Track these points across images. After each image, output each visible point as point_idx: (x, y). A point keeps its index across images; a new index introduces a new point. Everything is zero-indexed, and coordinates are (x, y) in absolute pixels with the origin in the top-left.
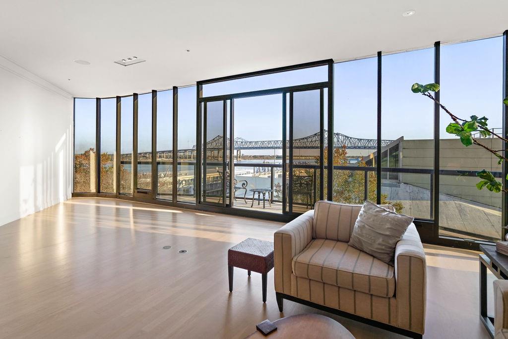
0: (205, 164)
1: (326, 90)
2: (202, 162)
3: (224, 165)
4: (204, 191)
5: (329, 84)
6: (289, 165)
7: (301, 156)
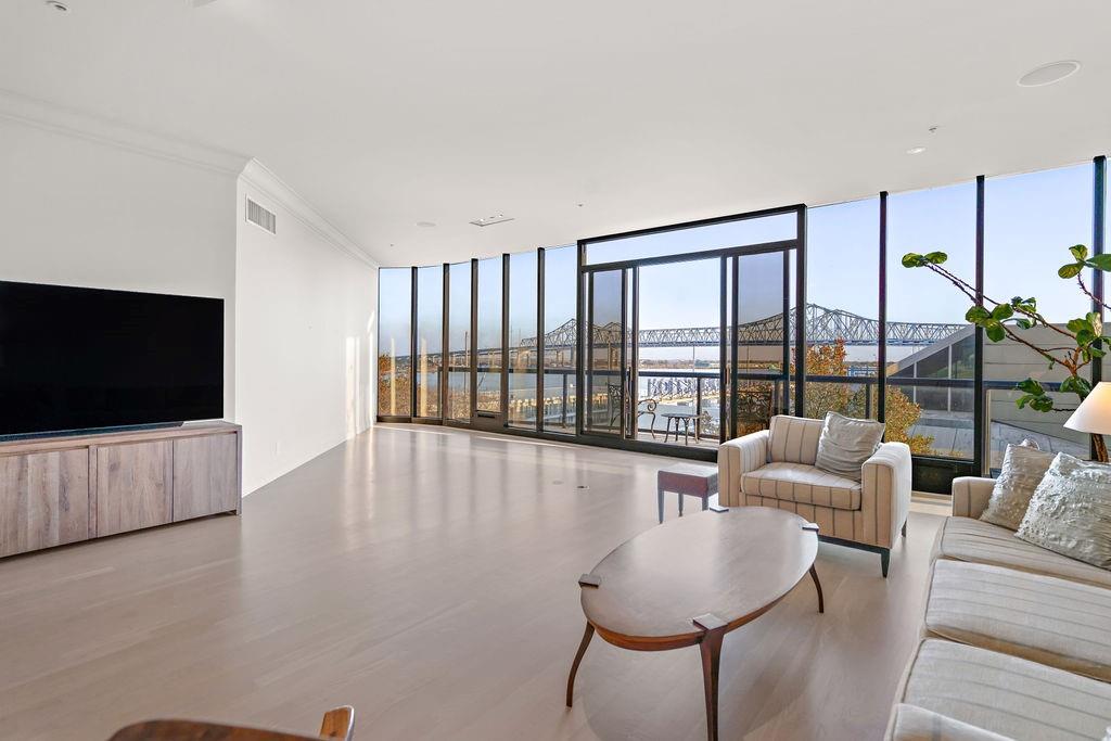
0: (590, 373)
1: (793, 253)
2: (586, 368)
3: (623, 373)
4: (590, 420)
5: (800, 244)
6: (730, 375)
7: (751, 362)
